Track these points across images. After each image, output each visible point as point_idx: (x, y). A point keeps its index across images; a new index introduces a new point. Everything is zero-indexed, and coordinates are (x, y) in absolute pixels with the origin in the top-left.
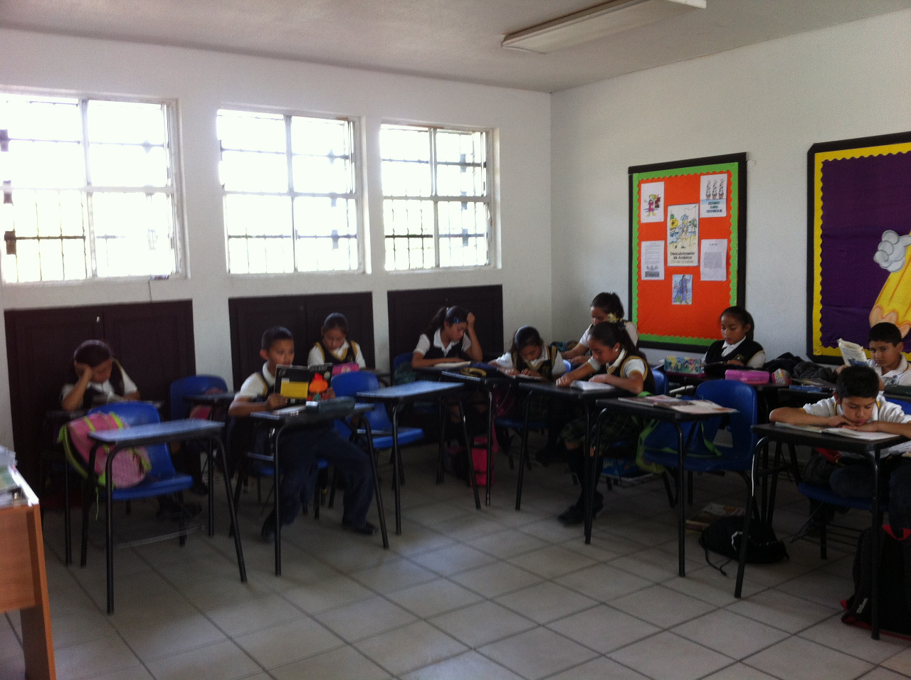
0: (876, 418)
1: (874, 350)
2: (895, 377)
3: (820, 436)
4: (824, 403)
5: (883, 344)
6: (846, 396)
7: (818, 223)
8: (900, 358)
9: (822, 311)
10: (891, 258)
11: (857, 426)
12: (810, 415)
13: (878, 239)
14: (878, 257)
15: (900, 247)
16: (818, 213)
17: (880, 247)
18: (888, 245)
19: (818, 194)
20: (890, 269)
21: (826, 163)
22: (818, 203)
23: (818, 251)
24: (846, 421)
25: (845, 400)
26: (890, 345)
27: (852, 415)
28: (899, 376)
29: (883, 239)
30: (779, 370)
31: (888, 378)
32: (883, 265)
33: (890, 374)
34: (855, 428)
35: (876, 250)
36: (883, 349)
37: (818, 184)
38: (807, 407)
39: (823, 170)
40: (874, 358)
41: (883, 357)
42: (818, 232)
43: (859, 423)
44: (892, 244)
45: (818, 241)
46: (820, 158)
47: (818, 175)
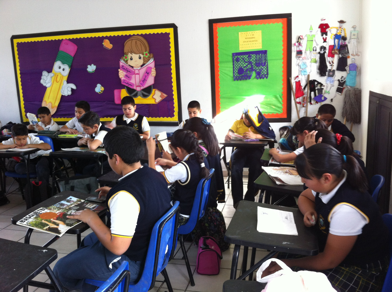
0: (29, 143)
1: (40, 118)
2: (49, 128)
3: (5, 152)
4: (10, 140)
5: (43, 115)
6: (15, 136)
7: (18, 68)
8: (51, 120)
9: (24, 104)
10: (47, 82)
11: (21, 147)
12: (4, 145)
13: (41, 75)
14: (42, 82)
15: (49, 77)
16: (18, 64)
17: (42, 77)
18: (45, 77)
19: (17, 56)
20: (47, 86)
21: (18, 43)
22: (17, 60)
23: (19, 80)
24: (17, 146)
25: (15, 138)
26: (46, 115)
27: (19, 143)
28: (50, 127)
29: (43, 74)
30: (5, 129)
31: (47, 128)
32: (44, 85)
33: (48, 127)
34: (21, 148)
35: (41, 79)
36: (43, 117)
37: (16, 52)
38: (3, 142)
39: (17, 46)
40: (41, 121)
41: (44, 120)
42: (18, 72)
43: (21, 146)
44: (46, 76)
45: (19, 76)
46: (16, 41)
47: (16, 49)
